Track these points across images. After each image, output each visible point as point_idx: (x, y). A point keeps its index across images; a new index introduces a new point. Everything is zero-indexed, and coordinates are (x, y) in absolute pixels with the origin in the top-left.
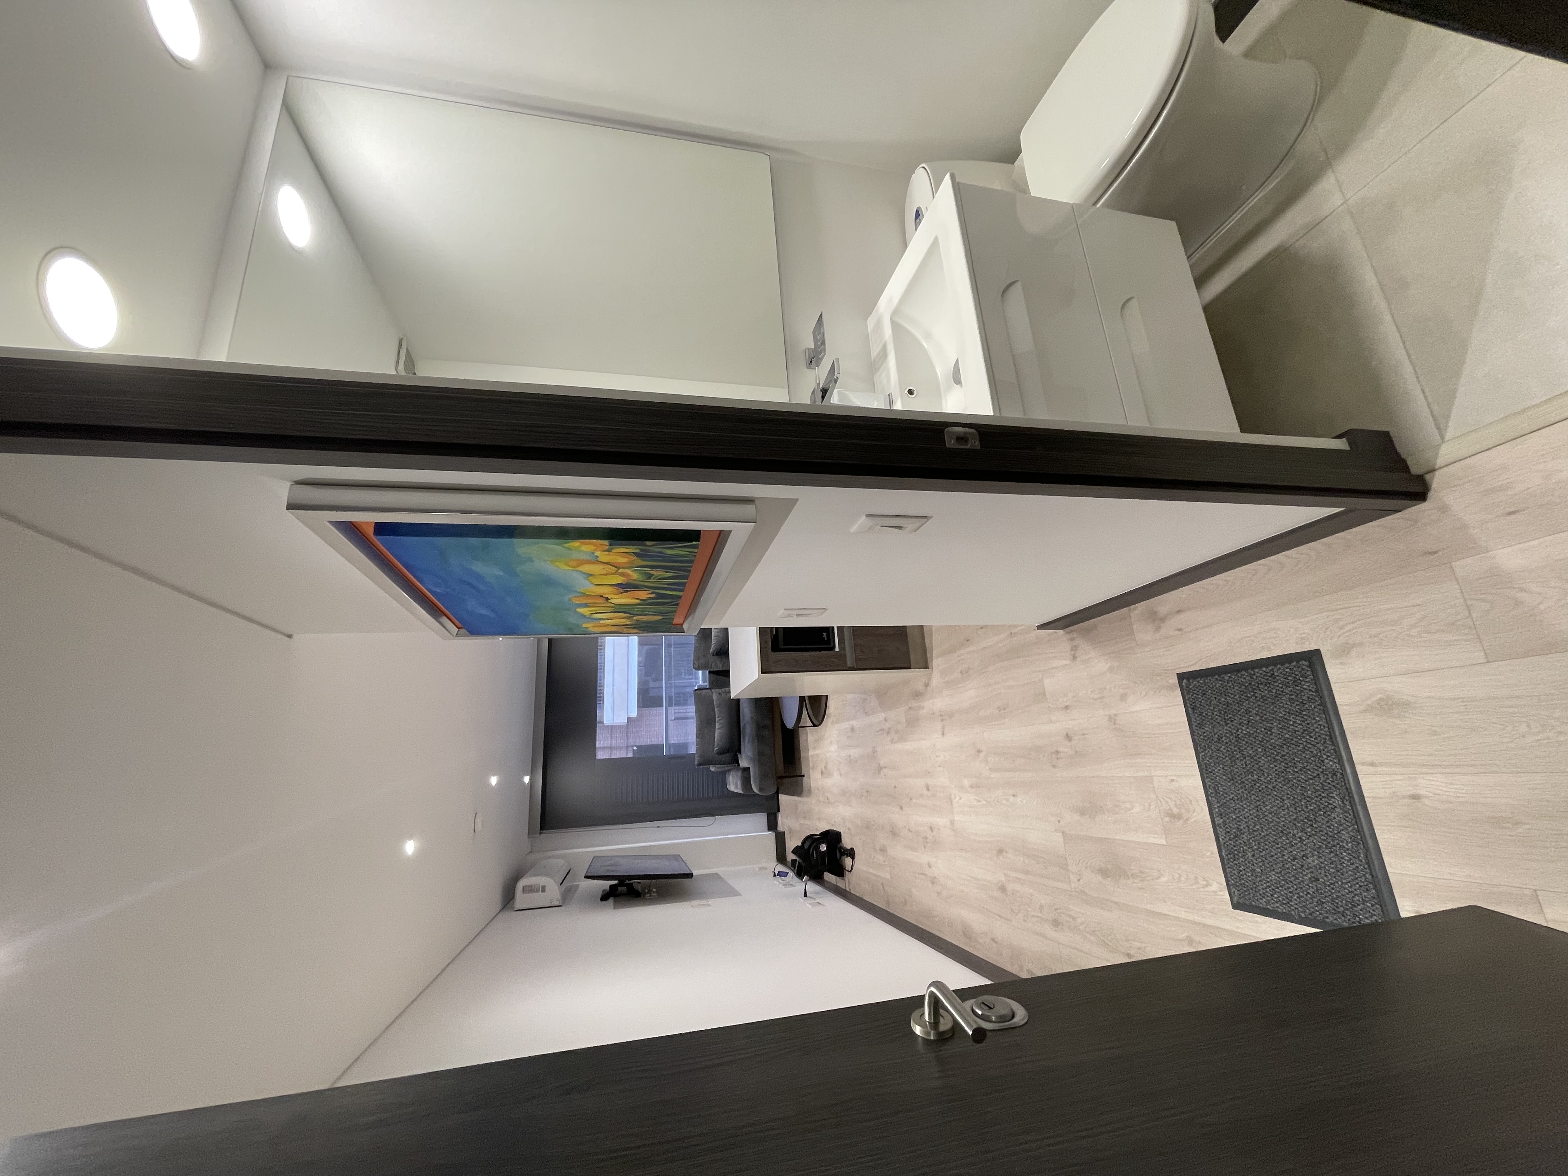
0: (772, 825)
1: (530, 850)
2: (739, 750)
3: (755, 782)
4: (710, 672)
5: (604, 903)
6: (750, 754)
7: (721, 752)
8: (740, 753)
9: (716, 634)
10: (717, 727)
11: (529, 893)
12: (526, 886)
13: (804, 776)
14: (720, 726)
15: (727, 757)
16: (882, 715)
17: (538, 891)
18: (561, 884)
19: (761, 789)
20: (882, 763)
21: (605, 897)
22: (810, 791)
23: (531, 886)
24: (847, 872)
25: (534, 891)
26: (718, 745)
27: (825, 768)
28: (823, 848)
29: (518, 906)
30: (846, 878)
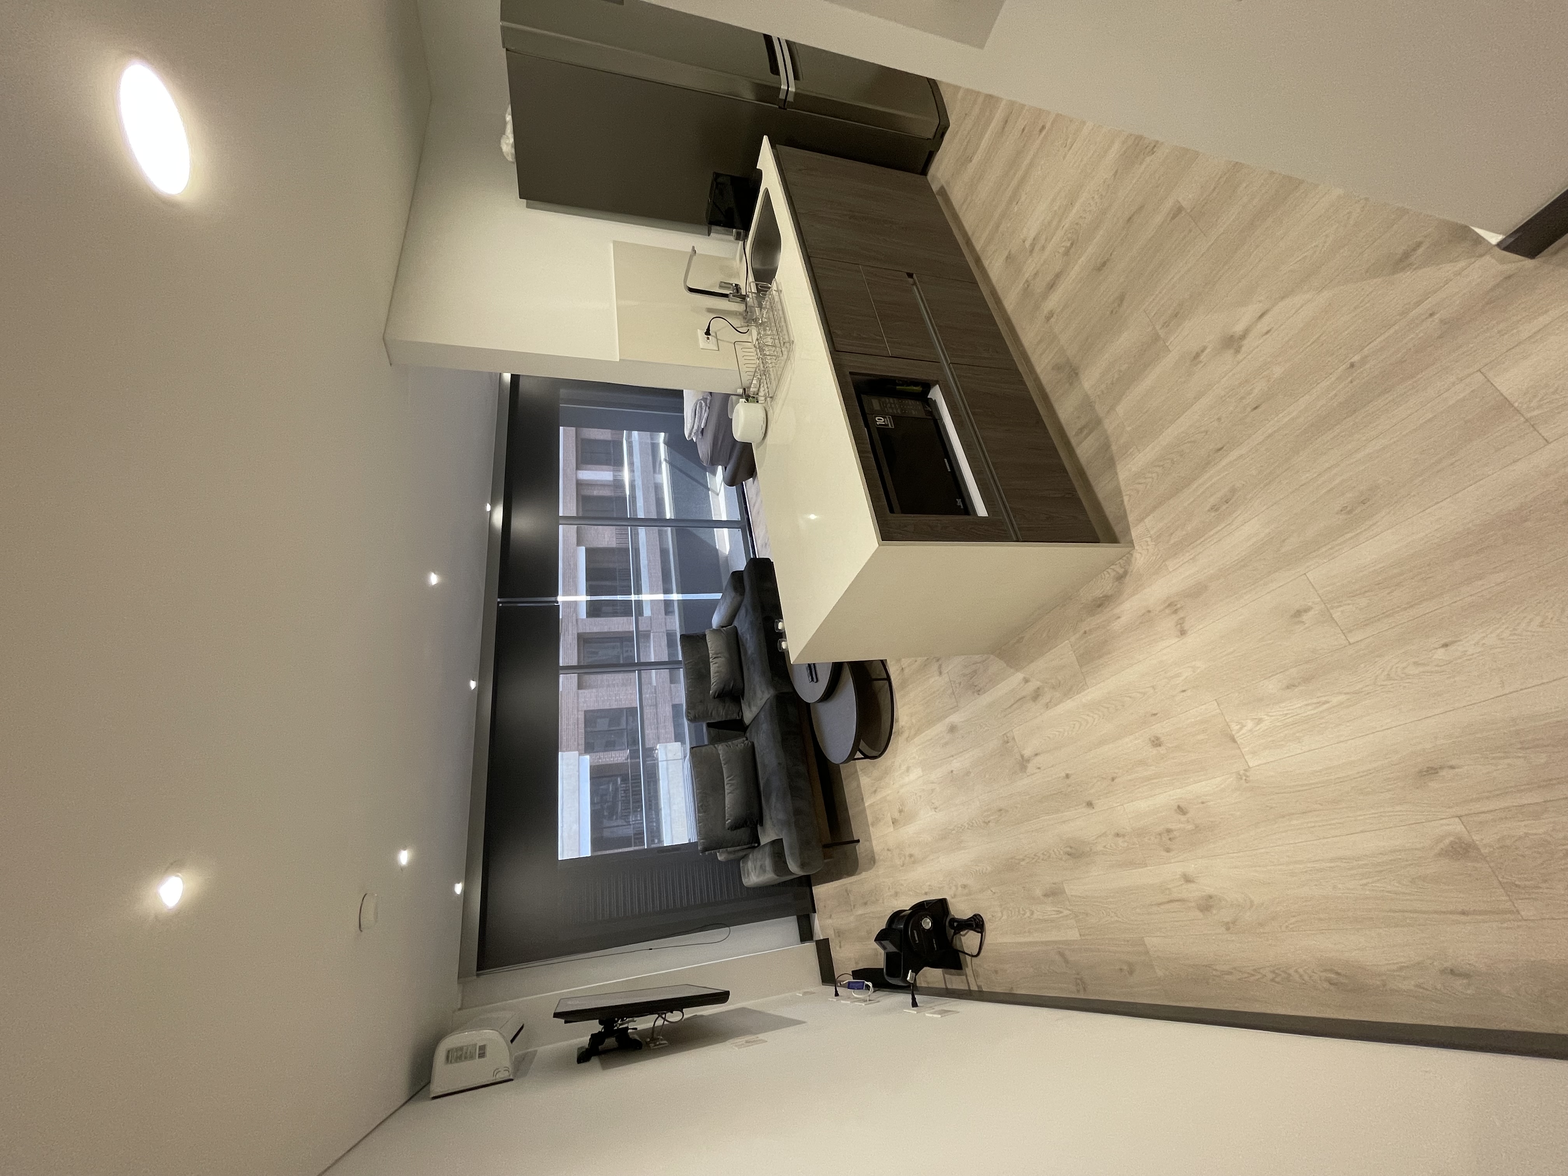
0: (806, 934)
1: (459, 1006)
2: (760, 821)
3: (792, 854)
4: (709, 725)
5: (583, 1065)
6: (781, 816)
7: (735, 827)
8: (762, 825)
9: (716, 669)
10: (726, 792)
11: (456, 1061)
12: (452, 1049)
13: (858, 841)
14: (731, 788)
15: (743, 834)
16: (1020, 676)
17: (472, 1057)
18: (512, 1041)
19: (803, 866)
20: (1027, 753)
21: (584, 1056)
22: (872, 860)
23: (461, 1049)
24: (968, 958)
25: (466, 1058)
26: (731, 815)
27: (901, 811)
28: (927, 924)
29: (437, 1087)
30: (969, 971)
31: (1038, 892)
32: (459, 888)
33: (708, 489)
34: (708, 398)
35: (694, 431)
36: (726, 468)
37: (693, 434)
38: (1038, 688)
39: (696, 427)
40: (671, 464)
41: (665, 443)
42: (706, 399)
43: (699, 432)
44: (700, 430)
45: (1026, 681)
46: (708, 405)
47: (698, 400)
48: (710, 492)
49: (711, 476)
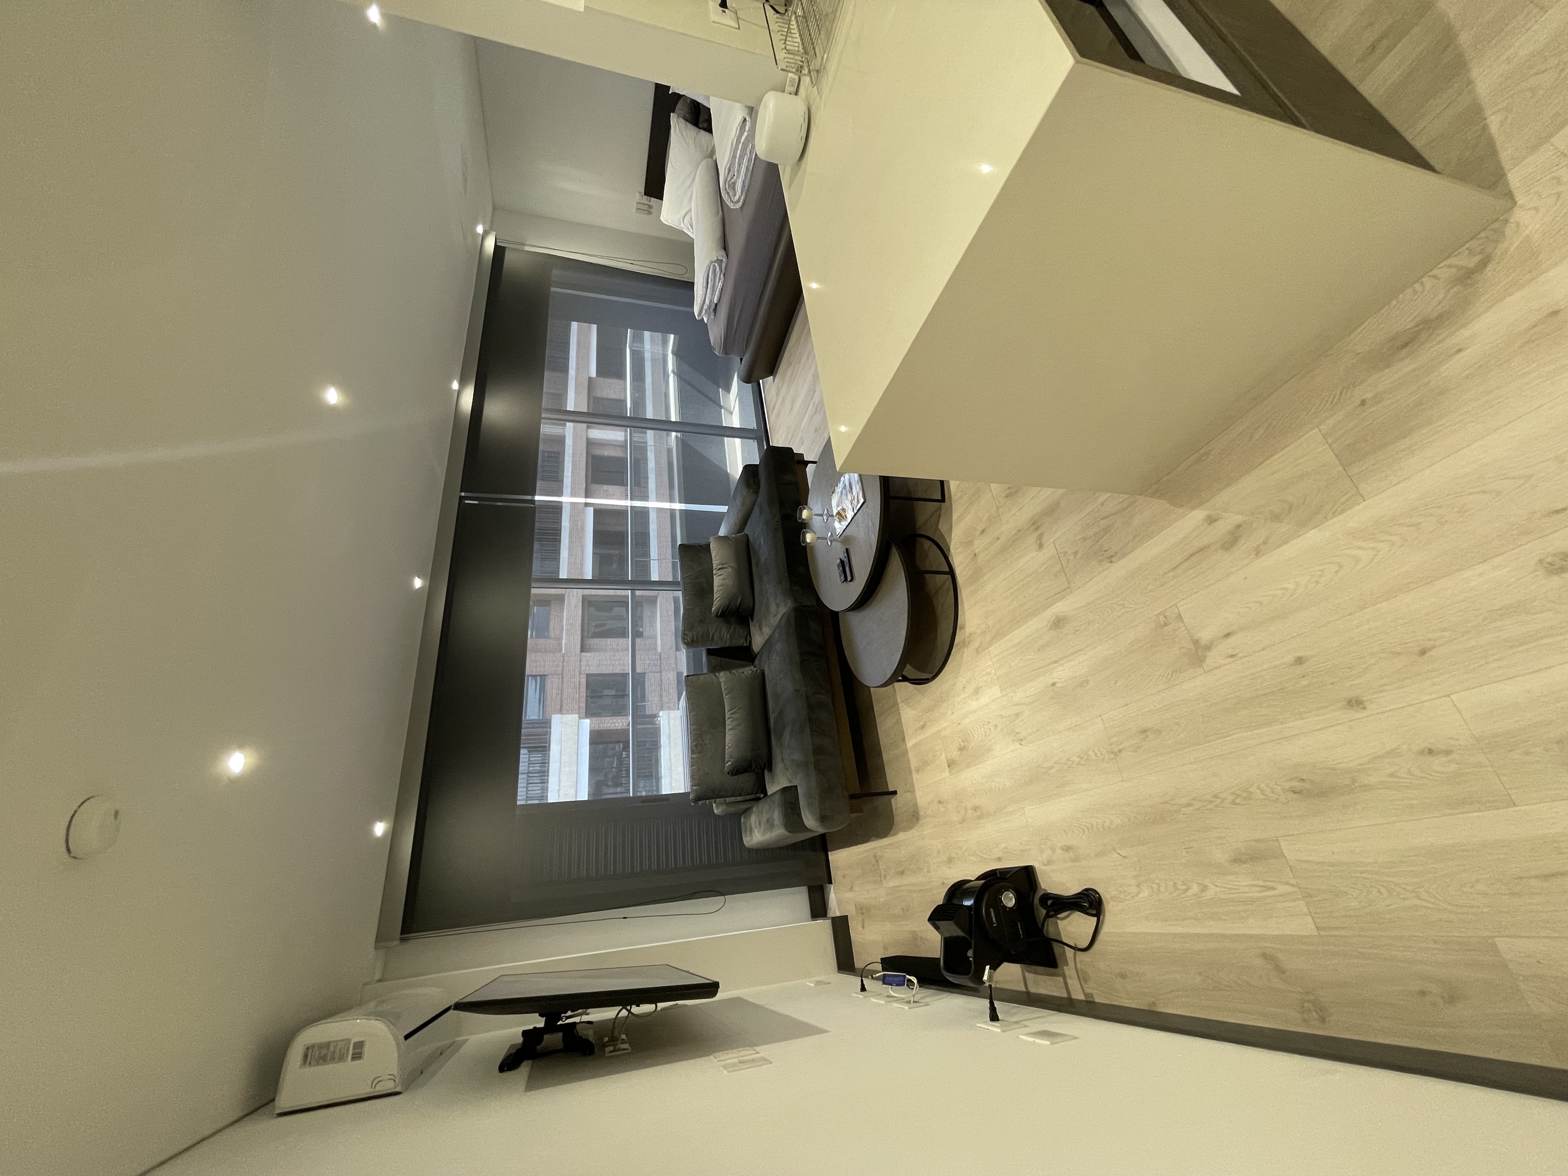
0: (818, 909)
1: (377, 977)
2: (769, 765)
3: (810, 805)
4: (710, 652)
5: (507, 1075)
6: (797, 756)
7: (736, 771)
8: (770, 770)
9: (721, 581)
10: (728, 727)
11: (318, 1064)
12: (313, 1046)
13: (895, 793)
14: (735, 723)
15: (746, 780)
16: (1198, 515)
17: (342, 1058)
18: (407, 1037)
19: (823, 819)
20: (1205, 636)
21: (509, 1063)
22: (915, 817)
23: (328, 1045)
24: (1069, 952)
25: (333, 1059)
26: (731, 757)
27: (962, 749)
28: (1009, 900)
29: (286, 1099)
30: (1069, 970)
31: (1220, 855)
32: (380, 829)
33: (721, 407)
34: (724, 260)
35: (705, 307)
36: (741, 360)
37: (704, 311)
38: (1239, 526)
39: (707, 302)
40: (679, 375)
41: (673, 353)
42: (721, 261)
43: (712, 310)
44: (713, 307)
45: (1211, 520)
46: (723, 270)
47: (711, 262)
48: (722, 410)
49: (724, 392)
